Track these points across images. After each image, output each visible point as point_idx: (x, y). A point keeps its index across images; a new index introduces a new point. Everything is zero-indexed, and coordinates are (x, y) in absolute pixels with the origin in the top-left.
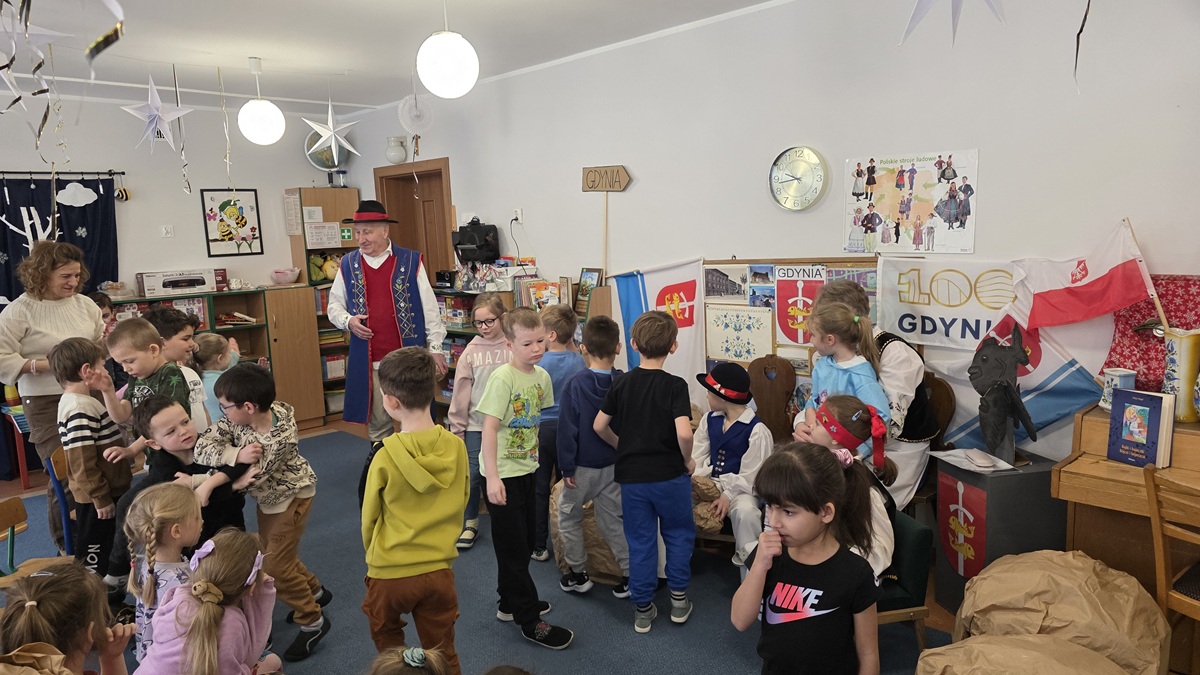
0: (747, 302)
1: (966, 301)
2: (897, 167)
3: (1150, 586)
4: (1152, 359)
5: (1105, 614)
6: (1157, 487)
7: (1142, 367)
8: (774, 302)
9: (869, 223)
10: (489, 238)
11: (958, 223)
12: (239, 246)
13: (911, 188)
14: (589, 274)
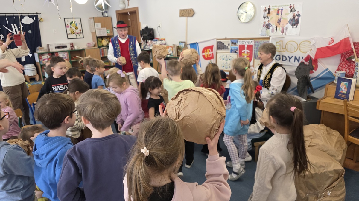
0: (230, 51)
1: (296, 51)
2: (277, 8)
3: (343, 134)
4: (351, 68)
5: (328, 142)
6: (347, 106)
7: (348, 71)
8: (238, 51)
9: (267, 26)
10: (151, 32)
11: (295, 26)
12: (76, 35)
13: (281, 15)
14: (182, 43)
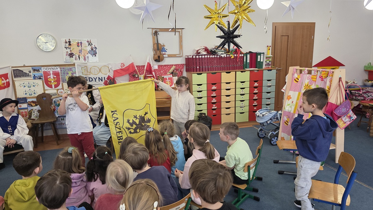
1: (99, 73)
2: (77, 41)
8: (43, 78)
9: (71, 55)
11: (94, 56)
13: (81, 47)
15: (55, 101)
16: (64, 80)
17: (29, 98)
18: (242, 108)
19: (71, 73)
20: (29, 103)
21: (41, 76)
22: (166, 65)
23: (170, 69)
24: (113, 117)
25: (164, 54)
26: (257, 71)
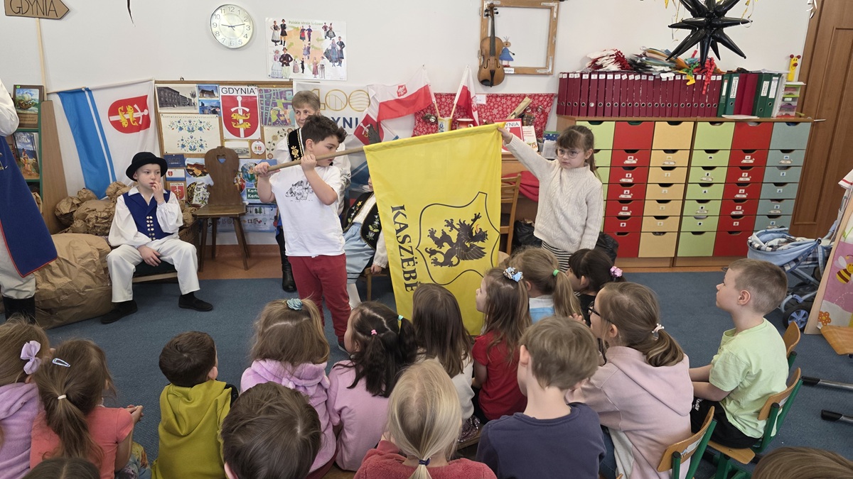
0: (198, 111)
1: (345, 107)
2: (300, 26)
8: (220, 110)
9: (285, 60)
11: (338, 63)
13: (309, 41)
15: (245, 167)
16: (266, 119)
17: (190, 155)
18: (699, 221)
19: (283, 104)
20: (189, 168)
21: (217, 107)
22: (507, 96)
23: (517, 105)
24: (395, 223)
25: (506, 66)
26: (755, 125)
